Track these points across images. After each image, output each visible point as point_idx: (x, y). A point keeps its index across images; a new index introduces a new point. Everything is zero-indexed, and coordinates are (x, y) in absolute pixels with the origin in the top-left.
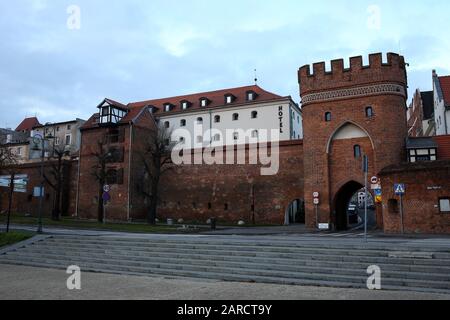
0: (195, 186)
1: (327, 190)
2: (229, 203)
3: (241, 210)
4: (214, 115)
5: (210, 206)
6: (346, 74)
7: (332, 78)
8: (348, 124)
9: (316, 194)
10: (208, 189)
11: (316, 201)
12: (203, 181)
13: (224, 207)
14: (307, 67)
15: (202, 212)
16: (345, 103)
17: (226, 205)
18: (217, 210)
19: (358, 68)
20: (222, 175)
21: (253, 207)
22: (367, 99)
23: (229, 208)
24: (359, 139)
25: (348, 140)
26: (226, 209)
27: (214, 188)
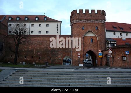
0: (26, 50)
1: (82, 53)
2: (41, 56)
3: (45, 59)
4: (31, 23)
5: (32, 57)
6: (90, 15)
7: (85, 16)
8: (90, 31)
9: (79, 54)
10: (32, 51)
11: (79, 57)
12: (30, 48)
13: (38, 58)
14: (76, 10)
15: (29, 60)
16: (90, 24)
17: (39, 57)
18: (36, 59)
19: (94, 13)
20: (38, 46)
21: (50, 58)
22: (96, 24)
23: (41, 58)
24: (93, 37)
25: (89, 37)
26: (39, 59)
27: (35, 51)
